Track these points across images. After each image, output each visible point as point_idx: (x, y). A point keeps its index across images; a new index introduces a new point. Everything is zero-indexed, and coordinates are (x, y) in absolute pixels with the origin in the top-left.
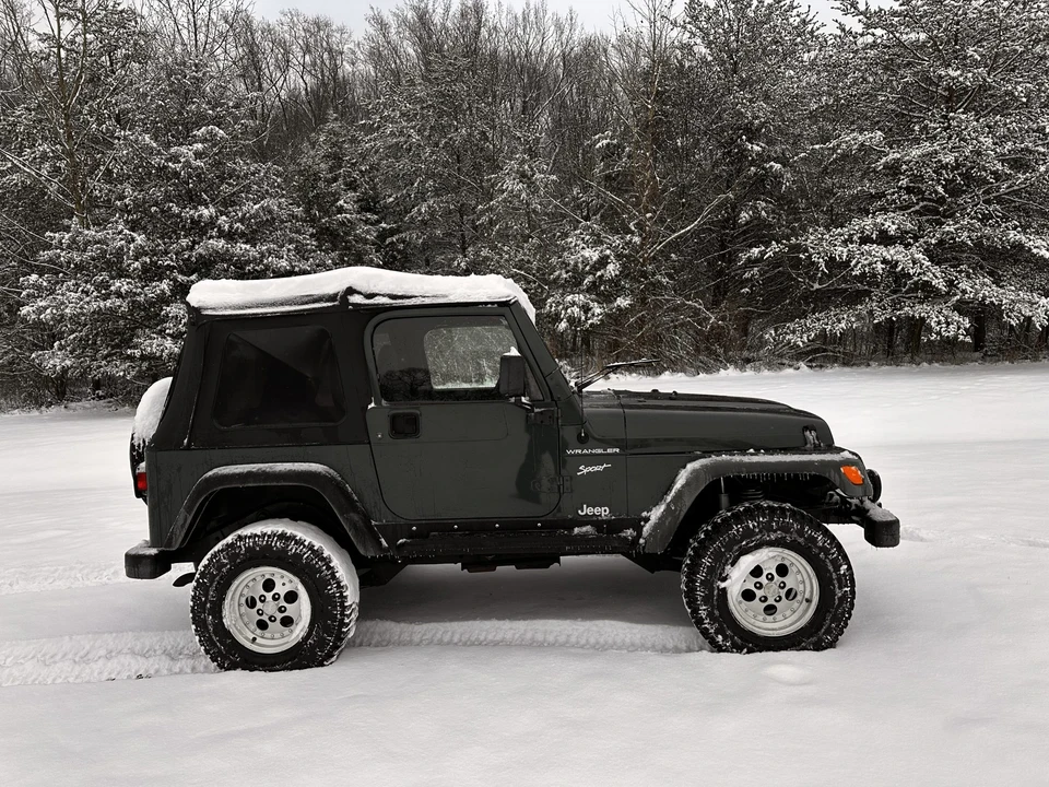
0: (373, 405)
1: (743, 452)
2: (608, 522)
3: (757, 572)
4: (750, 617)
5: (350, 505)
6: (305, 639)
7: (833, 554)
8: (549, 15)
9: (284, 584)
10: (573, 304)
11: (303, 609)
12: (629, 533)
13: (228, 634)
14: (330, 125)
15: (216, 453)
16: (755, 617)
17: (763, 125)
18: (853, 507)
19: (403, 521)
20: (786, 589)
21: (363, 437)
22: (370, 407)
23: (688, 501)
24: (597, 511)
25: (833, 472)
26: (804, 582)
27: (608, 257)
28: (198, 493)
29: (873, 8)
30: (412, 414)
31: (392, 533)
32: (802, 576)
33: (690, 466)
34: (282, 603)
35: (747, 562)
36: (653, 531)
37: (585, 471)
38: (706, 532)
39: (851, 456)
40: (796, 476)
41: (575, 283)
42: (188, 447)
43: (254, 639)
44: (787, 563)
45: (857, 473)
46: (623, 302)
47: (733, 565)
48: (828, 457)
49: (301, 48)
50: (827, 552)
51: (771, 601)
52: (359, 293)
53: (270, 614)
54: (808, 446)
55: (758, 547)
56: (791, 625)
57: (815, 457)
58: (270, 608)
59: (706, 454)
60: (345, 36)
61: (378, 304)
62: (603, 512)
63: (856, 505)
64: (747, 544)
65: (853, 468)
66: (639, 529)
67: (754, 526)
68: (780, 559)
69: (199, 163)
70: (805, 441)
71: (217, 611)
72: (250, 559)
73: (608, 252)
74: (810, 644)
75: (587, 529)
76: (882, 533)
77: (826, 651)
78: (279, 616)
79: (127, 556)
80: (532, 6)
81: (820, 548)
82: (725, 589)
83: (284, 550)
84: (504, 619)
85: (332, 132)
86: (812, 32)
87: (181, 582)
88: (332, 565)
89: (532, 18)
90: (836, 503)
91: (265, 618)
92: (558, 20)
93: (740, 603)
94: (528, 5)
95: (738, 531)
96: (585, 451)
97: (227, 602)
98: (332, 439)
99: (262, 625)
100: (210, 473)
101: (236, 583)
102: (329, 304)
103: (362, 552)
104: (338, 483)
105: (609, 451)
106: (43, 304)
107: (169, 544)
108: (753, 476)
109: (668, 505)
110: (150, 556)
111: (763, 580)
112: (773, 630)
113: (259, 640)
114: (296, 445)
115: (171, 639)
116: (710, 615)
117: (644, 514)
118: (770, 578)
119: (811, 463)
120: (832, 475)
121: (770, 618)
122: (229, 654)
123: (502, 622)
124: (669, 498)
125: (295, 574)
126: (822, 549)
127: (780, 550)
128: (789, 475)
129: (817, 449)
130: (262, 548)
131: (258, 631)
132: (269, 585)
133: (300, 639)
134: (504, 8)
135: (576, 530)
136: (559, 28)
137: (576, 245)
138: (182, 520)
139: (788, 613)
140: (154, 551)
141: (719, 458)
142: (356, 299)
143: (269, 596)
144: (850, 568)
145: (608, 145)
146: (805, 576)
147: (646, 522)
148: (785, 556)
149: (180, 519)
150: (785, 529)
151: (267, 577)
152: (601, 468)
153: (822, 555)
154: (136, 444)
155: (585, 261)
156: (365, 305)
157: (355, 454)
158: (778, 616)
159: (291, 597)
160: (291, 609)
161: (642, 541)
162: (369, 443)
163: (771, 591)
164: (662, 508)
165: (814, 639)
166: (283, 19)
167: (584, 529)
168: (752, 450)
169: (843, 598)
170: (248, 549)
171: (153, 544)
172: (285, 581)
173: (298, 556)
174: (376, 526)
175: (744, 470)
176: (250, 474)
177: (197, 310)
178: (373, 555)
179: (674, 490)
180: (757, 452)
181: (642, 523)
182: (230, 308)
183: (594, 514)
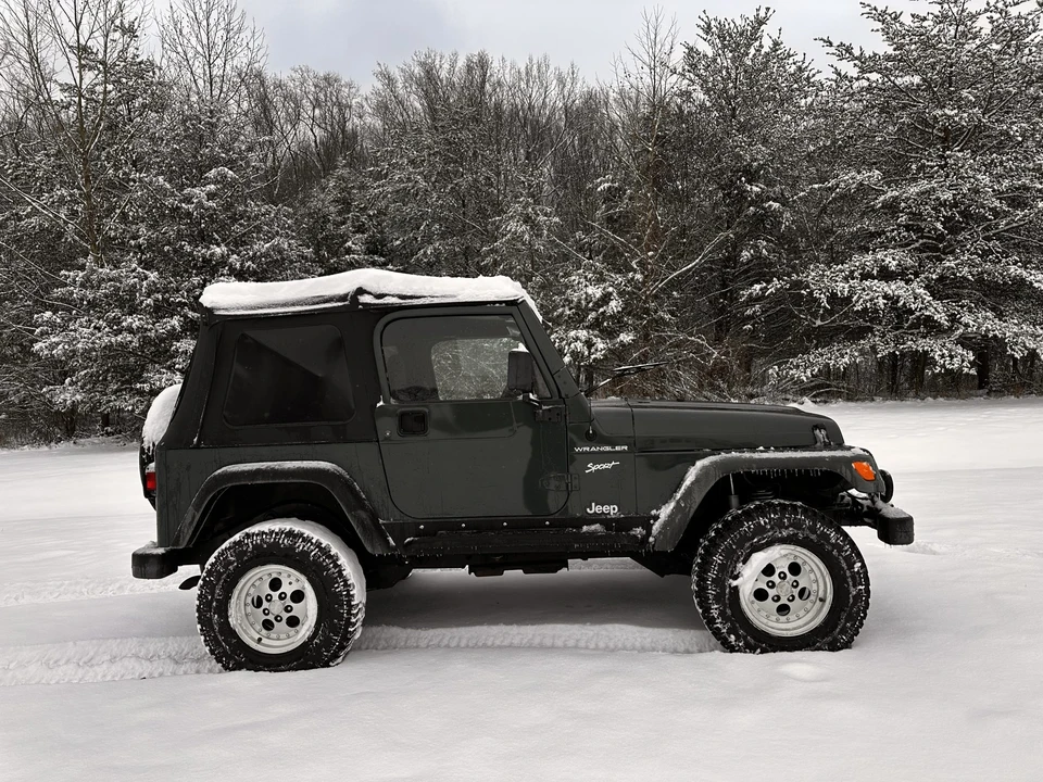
0: (381, 403)
1: (753, 449)
2: (617, 520)
3: (769, 570)
4: (763, 617)
5: (360, 504)
6: (311, 639)
7: (846, 551)
8: (552, 68)
9: (290, 583)
10: (577, 339)
11: (309, 608)
12: (639, 531)
13: (233, 633)
14: (340, 172)
15: (226, 452)
16: (768, 617)
17: (761, 167)
18: (865, 509)
19: (410, 520)
20: (799, 588)
21: (371, 436)
22: (379, 405)
23: (698, 498)
24: (606, 509)
25: (844, 468)
26: (817, 581)
27: (611, 294)
28: (207, 491)
29: (868, 53)
30: (419, 412)
31: (399, 531)
32: (816, 576)
33: (699, 464)
34: (288, 602)
35: (759, 559)
36: (662, 529)
37: (593, 469)
38: (717, 531)
39: (862, 452)
40: (807, 471)
41: (577, 320)
42: (197, 447)
43: (260, 640)
44: (799, 561)
45: (868, 469)
46: (626, 338)
47: (744, 562)
48: (838, 453)
49: (311, 102)
50: (840, 549)
51: (783, 601)
52: (370, 293)
53: (276, 614)
54: (818, 444)
55: (770, 544)
56: (805, 625)
57: (825, 454)
58: (276, 607)
59: (715, 451)
60: (353, 90)
61: (388, 304)
62: (612, 510)
63: (868, 507)
64: (759, 541)
65: (865, 464)
66: (648, 528)
67: (765, 522)
68: (792, 557)
69: (211, 203)
70: (815, 439)
71: (223, 610)
72: (257, 556)
73: (611, 289)
74: (825, 644)
75: (596, 527)
76: (896, 531)
77: (841, 652)
78: (286, 616)
79: (134, 555)
80: (535, 61)
81: (832, 545)
82: (737, 587)
83: (292, 548)
84: (511, 624)
85: (341, 178)
86: (808, 78)
87: (187, 585)
88: (339, 563)
89: (535, 72)
90: (848, 504)
91: (271, 617)
92: (560, 74)
93: (752, 602)
94: (531, 60)
95: (749, 527)
96: (593, 449)
97: (233, 601)
98: (341, 436)
99: (268, 625)
100: (219, 471)
101: (243, 581)
102: (340, 304)
103: (369, 550)
104: (347, 480)
105: (617, 448)
106: (56, 339)
107: (177, 542)
108: (764, 472)
109: (678, 502)
110: (157, 555)
111: (775, 578)
112: (786, 630)
113: (264, 641)
114: (306, 443)
115: (176, 645)
116: (722, 614)
117: (654, 512)
118: (783, 576)
119: (822, 459)
120: (844, 471)
121: (783, 619)
122: (233, 654)
123: (509, 627)
124: (678, 496)
125: (302, 572)
126: (836, 546)
127: (792, 547)
128: (799, 471)
129: (827, 447)
130: (269, 544)
131: (264, 632)
132: (275, 584)
133: (305, 638)
134: (508, 63)
135: (585, 528)
136: (561, 81)
137: (579, 283)
138: (190, 517)
139: (802, 613)
140: (161, 551)
141: (728, 455)
142: (366, 299)
143: (275, 595)
144: (864, 566)
145: (609, 188)
146: (819, 575)
147: (655, 521)
148: (797, 554)
149: (188, 518)
150: (797, 525)
151: (274, 576)
152: (609, 466)
153: (835, 552)
154: (146, 447)
155: (588, 298)
156: (377, 305)
157: (364, 453)
158: (791, 616)
159: (298, 596)
160: (297, 609)
161: (651, 539)
162: (378, 441)
163: (784, 590)
164: (672, 505)
165: (830, 639)
166: (294, 75)
167: (593, 527)
168: (761, 448)
169: (858, 596)
170: (256, 547)
171: (161, 544)
172: (293, 580)
173: (305, 554)
174: (384, 524)
175: (754, 466)
176: (258, 471)
177: (210, 311)
178: (381, 553)
179: (683, 488)
180: (767, 449)
181: (652, 521)
182: (242, 308)
183: (603, 513)
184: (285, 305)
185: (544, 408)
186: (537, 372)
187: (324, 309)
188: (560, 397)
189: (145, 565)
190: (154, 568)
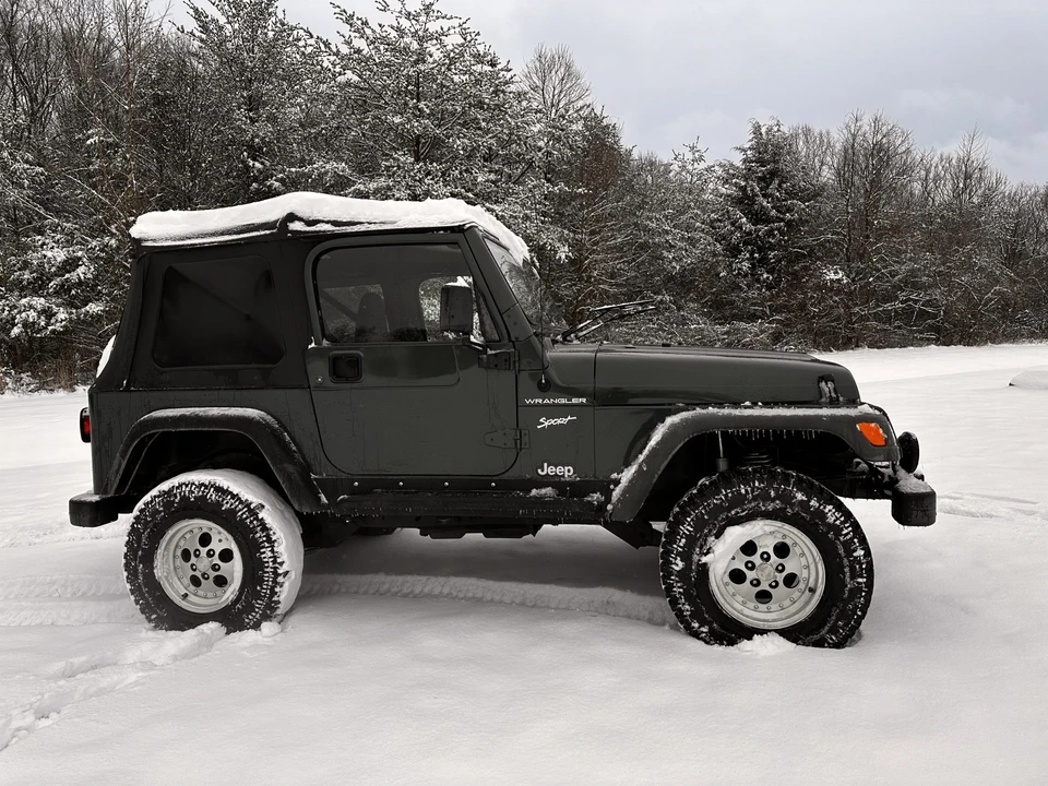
0: (313, 345)
1: (737, 404)
2: (572, 484)
3: (749, 548)
4: (737, 603)
5: (290, 457)
7: (846, 535)
9: (220, 541)
10: (31, 307)
11: (235, 570)
12: (596, 497)
13: (158, 587)
15: (154, 395)
16: (744, 603)
19: (344, 476)
20: (785, 573)
21: (304, 384)
22: (310, 347)
24: (559, 470)
25: (846, 430)
26: (808, 567)
28: (132, 438)
30: (353, 356)
31: (332, 488)
32: (807, 560)
33: (670, 420)
34: (216, 560)
35: (736, 535)
36: (620, 495)
37: (546, 424)
39: (871, 410)
40: (798, 433)
41: (37, 287)
42: (127, 389)
43: (186, 595)
44: (788, 541)
45: (877, 431)
46: (94, 308)
47: (718, 536)
48: (851, 411)
50: (838, 530)
51: (764, 586)
52: (300, 219)
53: (203, 571)
55: (750, 518)
57: (825, 412)
58: (203, 564)
59: (689, 406)
61: (320, 231)
62: (567, 472)
64: (738, 512)
65: (873, 425)
66: (608, 494)
67: (746, 491)
68: (780, 536)
70: (820, 393)
71: (148, 559)
72: (184, 509)
73: (80, 254)
75: (548, 491)
76: (911, 509)
78: (213, 574)
79: (71, 502)
82: (705, 564)
83: (219, 504)
91: (198, 574)
93: (727, 584)
95: (726, 496)
96: (546, 401)
97: (160, 551)
99: (195, 581)
100: (148, 416)
101: (170, 533)
102: (268, 232)
104: (273, 430)
105: (574, 401)
108: (744, 432)
109: (640, 466)
110: (91, 503)
111: (756, 559)
112: (764, 621)
113: (191, 597)
114: (234, 388)
116: (686, 594)
117: (614, 476)
118: (766, 557)
119: (818, 418)
120: (845, 434)
121: (763, 607)
124: (642, 458)
125: (229, 532)
126: (832, 527)
127: (779, 524)
128: (789, 432)
129: (833, 404)
131: (192, 588)
132: (205, 539)
133: (229, 602)
135: (534, 492)
139: (787, 603)
140: (96, 498)
141: (704, 411)
142: (297, 226)
143: (204, 551)
146: (811, 560)
147: (616, 486)
148: (787, 533)
149: (116, 465)
151: (205, 530)
152: (563, 421)
153: (831, 535)
156: (306, 232)
157: (294, 399)
158: (773, 605)
159: (226, 556)
160: (225, 569)
161: (609, 507)
162: (309, 387)
163: (766, 573)
164: (633, 469)
167: (543, 491)
168: (747, 403)
169: (856, 591)
171: (95, 491)
172: (222, 540)
173: (233, 512)
174: (315, 479)
175: (733, 424)
176: (183, 417)
177: (138, 242)
178: (313, 511)
179: (648, 448)
180: (753, 404)
181: (612, 486)
183: (556, 475)
185: (490, 352)
186: (485, 311)
187: (252, 237)
188: (510, 340)
190: (89, 516)
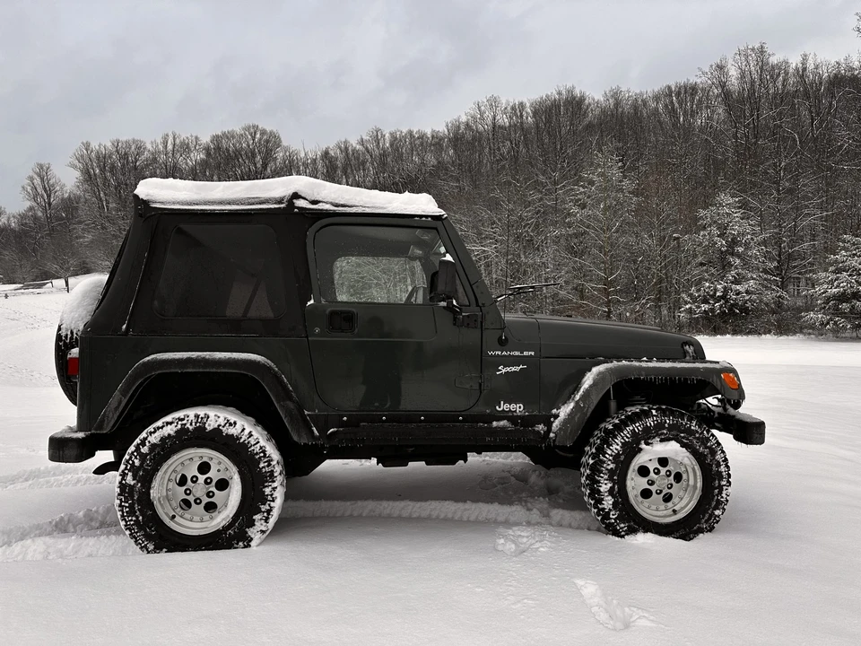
0: (312, 302)
1: (639, 359)
2: (522, 417)
5: (288, 395)
6: (226, 528)
9: (219, 471)
11: (233, 497)
12: (541, 428)
19: (334, 412)
21: (301, 332)
22: (309, 303)
23: (595, 400)
25: (715, 378)
28: (134, 377)
30: (349, 312)
31: (324, 422)
33: (595, 370)
34: (213, 488)
36: (563, 426)
37: (504, 371)
39: (725, 366)
40: (686, 380)
42: (126, 334)
43: (174, 516)
45: (734, 378)
48: (709, 365)
52: (304, 198)
53: (198, 496)
54: (688, 358)
57: (699, 365)
58: (199, 490)
59: (608, 359)
61: (322, 210)
62: (518, 408)
65: (731, 375)
66: (549, 425)
75: (503, 423)
76: (750, 432)
78: (205, 500)
79: (51, 439)
87: (101, 470)
91: (191, 498)
96: (504, 353)
98: (271, 332)
99: (185, 505)
100: (148, 358)
102: (276, 206)
104: (276, 372)
105: (525, 353)
107: (100, 427)
108: (651, 379)
109: (577, 403)
110: (77, 439)
113: (178, 518)
114: (236, 335)
117: (554, 411)
120: (715, 381)
124: (578, 397)
125: (231, 459)
128: (680, 379)
129: (695, 360)
131: (180, 510)
132: (204, 468)
133: (222, 525)
135: (495, 424)
138: (116, 403)
140: (81, 435)
141: (620, 363)
142: (300, 203)
143: (202, 478)
147: (555, 418)
149: (113, 402)
152: (517, 369)
154: (63, 335)
156: (310, 209)
159: (223, 484)
160: (219, 496)
161: (552, 435)
162: (307, 337)
164: (572, 405)
168: (645, 359)
171: (80, 428)
174: (308, 415)
175: (643, 373)
176: (189, 360)
177: (146, 203)
178: (306, 442)
179: (582, 390)
180: (650, 360)
181: (552, 419)
182: (178, 203)
183: (510, 410)
184: (221, 203)
185: (464, 313)
186: (458, 282)
187: (261, 209)
188: (478, 305)
189: (62, 449)
190: (74, 452)
